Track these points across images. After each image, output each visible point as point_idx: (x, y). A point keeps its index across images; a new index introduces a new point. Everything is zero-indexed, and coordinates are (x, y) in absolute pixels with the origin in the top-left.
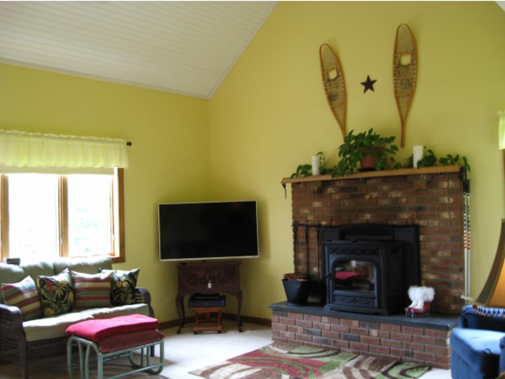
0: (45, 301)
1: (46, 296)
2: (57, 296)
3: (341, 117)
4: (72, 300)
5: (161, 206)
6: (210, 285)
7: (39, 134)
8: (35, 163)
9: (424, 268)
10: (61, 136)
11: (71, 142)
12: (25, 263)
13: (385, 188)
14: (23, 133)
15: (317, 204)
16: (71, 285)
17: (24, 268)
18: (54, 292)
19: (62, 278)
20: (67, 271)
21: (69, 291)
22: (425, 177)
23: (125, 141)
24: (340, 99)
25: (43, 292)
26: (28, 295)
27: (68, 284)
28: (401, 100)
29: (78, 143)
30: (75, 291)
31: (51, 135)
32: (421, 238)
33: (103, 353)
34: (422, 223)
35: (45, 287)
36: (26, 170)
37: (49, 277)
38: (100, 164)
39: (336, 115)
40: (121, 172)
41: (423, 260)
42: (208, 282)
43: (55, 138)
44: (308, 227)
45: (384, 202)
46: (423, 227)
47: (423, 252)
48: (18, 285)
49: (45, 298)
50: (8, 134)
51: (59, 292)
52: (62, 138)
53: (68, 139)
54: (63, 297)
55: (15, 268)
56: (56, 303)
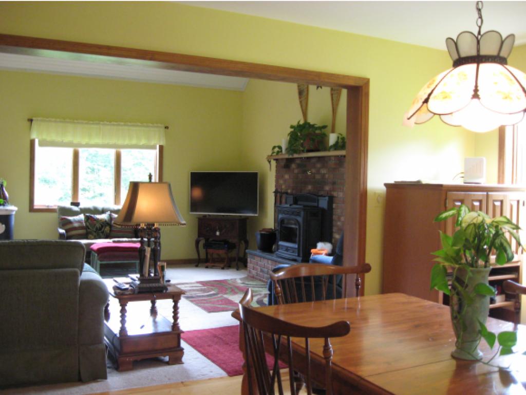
0: (89, 230)
1: (89, 227)
2: (97, 228)
3: (304, 108)
4: (108, 232)
5: (191, 173)
6: (218, 233)
7: (97, 122)
8: (93, 142)
9: (335, 229)
10: (113, 123)
11: (120, 127)
12: (82, 206)
13: (319, 165)
14: (86, 122)
15: (287, 177)
16: (109, 222)
17: (81, 209)
18: (95, 225)
19: (104, 217)
20: (109, 213)
21: (106, 226)
22: (333, 158)
23: (163, 126)
24: (305, 94)
25: (88, 224)
26: (76, 225)
27: (106, 221)
28: (334, 96)
29: (126, 128)
30: (111, 226)
31: (106, 122)
32: (334, 206)
33: (101, 261)
34: (335, 194)
35: (89, 221)
36: (88, 146)
37: (93, 215)
38: (143, 142)
39: (301, 106)
40: (161, 148)
41: (334, 223)
42: (216, 231)
43: (108, 125)
44: (282, 193)
45: (318, 177)
46: (335, 197)
47: (335, 217)
48: (71, 218)
49: (89, 228)
50: (75, 123)
51: (98, 225)
52: (114, 125)
53: (119, 125)
54: (100, 229)
55: (75, 208)
56: (95, 232)
